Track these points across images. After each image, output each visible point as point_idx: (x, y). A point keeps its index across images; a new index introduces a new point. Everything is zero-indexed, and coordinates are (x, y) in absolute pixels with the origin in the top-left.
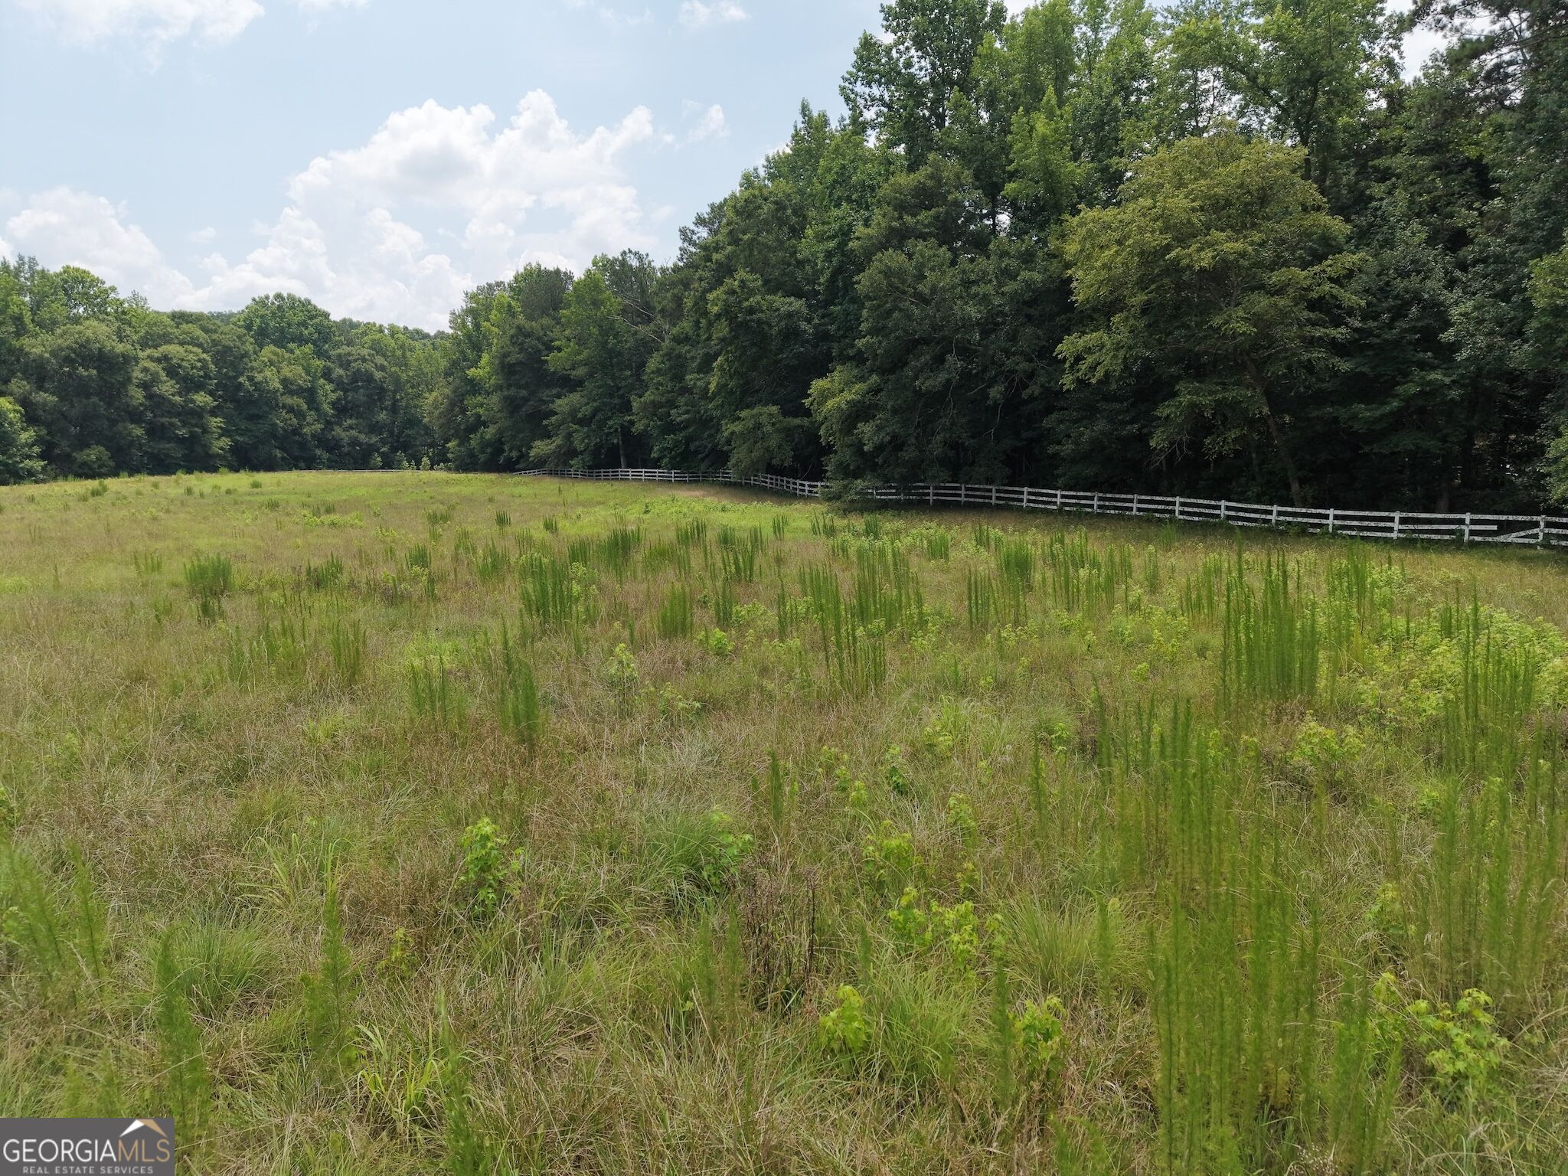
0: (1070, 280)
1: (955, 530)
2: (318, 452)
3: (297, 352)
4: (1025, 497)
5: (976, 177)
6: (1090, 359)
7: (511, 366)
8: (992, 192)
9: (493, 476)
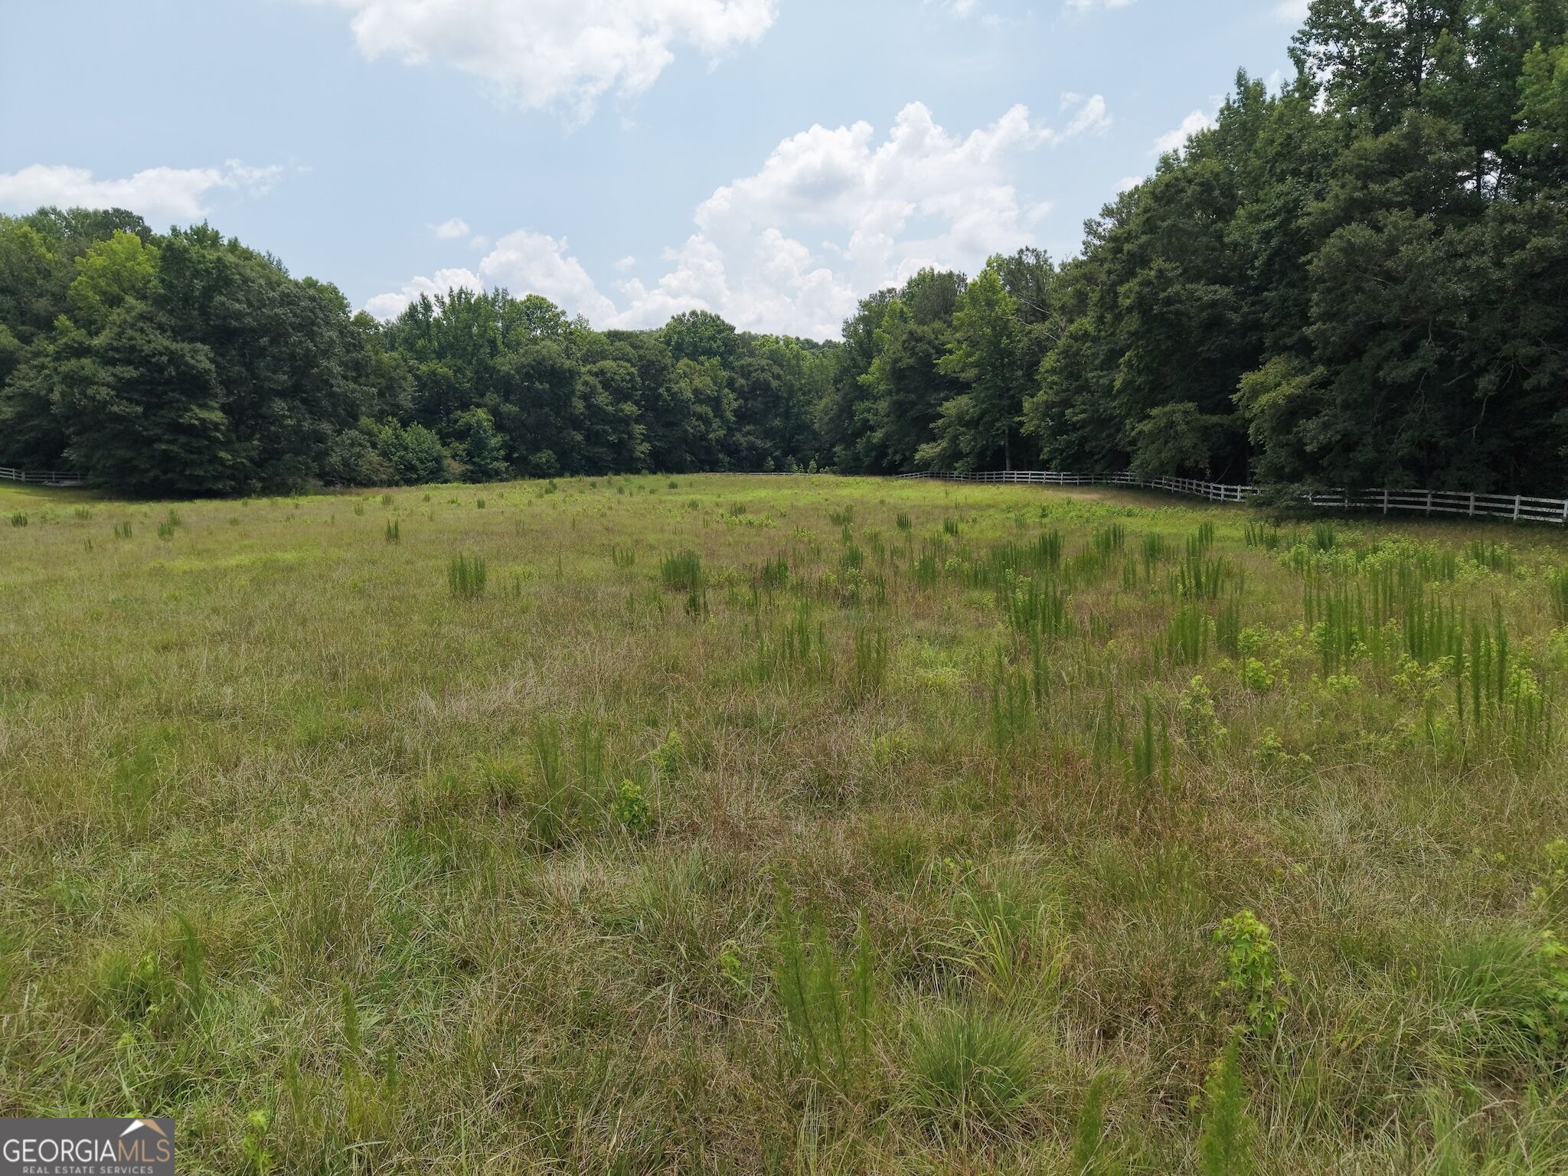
2: (721, 456)
3: (707, 364)
4: (1516, 507)
7: (902, 370)
9: (878, 479)
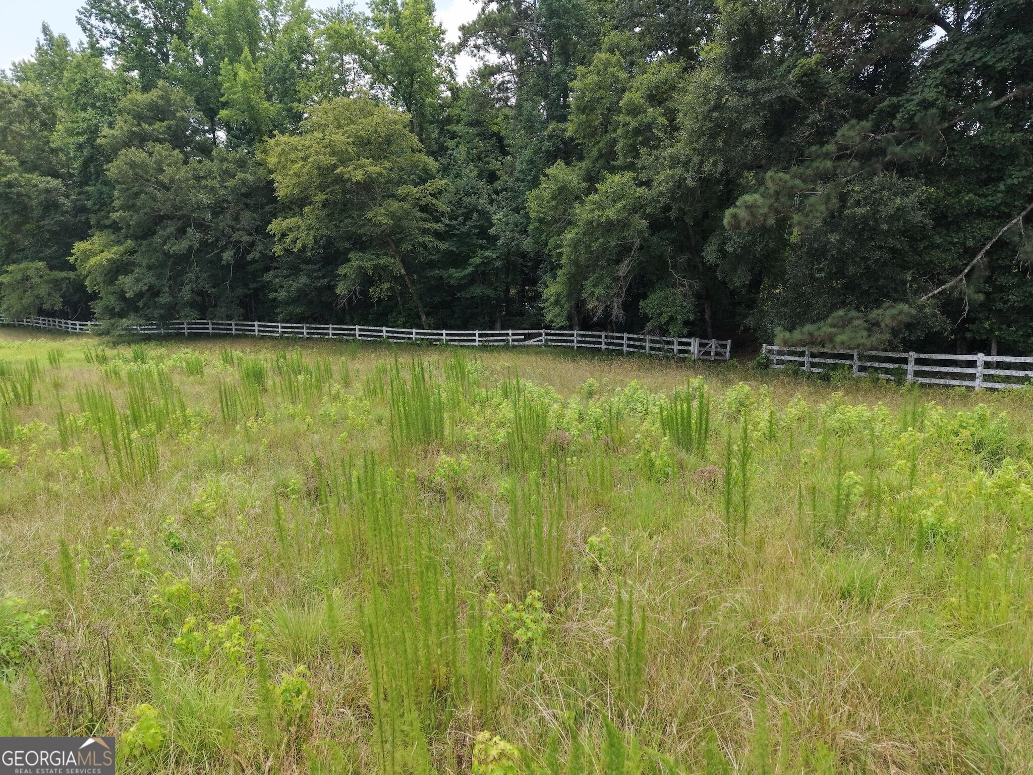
0: (273, 181)
1: (207, 354)
4: (256, 328)
5: (198, 102)
6: (291, 236)
8: (211, 114)
